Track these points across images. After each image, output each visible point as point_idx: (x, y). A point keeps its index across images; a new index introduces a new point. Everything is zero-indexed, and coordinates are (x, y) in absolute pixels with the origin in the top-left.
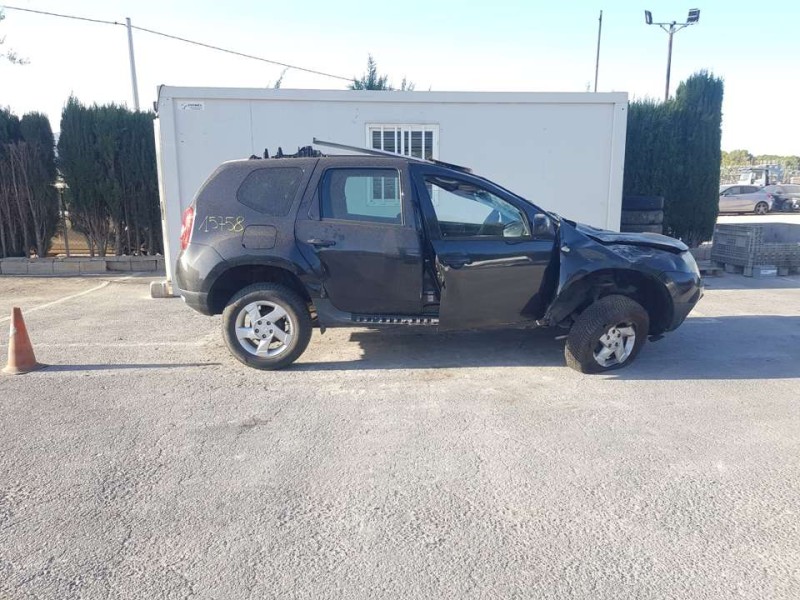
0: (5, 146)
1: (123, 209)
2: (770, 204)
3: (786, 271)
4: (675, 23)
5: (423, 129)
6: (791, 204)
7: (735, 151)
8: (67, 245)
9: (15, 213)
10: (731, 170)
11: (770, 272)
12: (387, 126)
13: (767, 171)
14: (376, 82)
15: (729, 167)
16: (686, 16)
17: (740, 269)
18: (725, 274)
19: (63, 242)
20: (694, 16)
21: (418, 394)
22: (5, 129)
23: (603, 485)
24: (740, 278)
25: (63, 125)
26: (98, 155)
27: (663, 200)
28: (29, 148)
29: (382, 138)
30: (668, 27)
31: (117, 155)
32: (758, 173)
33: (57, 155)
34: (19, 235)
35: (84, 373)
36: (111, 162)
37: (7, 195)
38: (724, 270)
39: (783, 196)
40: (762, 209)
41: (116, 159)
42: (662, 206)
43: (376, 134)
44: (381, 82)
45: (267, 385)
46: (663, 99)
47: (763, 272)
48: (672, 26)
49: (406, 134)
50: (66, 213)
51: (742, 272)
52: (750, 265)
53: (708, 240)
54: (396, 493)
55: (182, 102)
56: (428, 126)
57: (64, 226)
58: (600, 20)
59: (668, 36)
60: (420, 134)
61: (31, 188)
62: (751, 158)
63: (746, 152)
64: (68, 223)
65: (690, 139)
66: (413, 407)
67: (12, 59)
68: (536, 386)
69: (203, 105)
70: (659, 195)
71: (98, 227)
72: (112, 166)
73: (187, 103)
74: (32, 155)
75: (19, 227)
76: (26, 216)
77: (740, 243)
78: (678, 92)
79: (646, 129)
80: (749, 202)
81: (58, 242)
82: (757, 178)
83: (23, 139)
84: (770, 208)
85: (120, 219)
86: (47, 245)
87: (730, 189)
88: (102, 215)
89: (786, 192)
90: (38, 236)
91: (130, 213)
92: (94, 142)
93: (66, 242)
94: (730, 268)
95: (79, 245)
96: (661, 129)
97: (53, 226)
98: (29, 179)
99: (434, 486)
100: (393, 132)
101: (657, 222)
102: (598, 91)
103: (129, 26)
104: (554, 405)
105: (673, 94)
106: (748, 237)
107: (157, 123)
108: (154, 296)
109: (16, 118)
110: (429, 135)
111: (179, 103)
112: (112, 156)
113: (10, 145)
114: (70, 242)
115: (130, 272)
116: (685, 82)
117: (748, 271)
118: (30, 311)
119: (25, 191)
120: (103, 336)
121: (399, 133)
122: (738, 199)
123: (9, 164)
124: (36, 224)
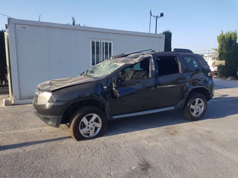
4: (157, 16)
5: (109, 42)
12: (93, 40)
20: (162, 15)
29: (95, 44)
43: (93, 43)
49: (103, 43)
55: (19, 26)
59: (156, 20)
60: (107, 43)
69: (27, 28)
73: (21, 26)
100: (94, 42)
108: (6, 105)
110: (110, 44)
111: (17, 26)
121: (101, 43)
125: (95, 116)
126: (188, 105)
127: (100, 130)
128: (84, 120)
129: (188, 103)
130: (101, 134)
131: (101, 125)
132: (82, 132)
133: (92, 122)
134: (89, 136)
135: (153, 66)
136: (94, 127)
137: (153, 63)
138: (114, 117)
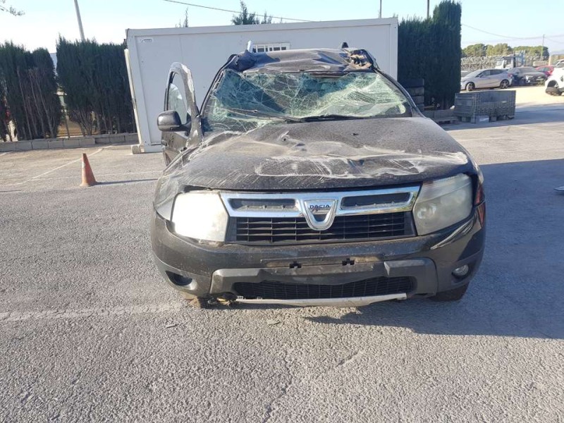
0: (26, 71)
2: (510, 81)
3: (495, 119)
5: (280, 46)
6: (525, 80)
8: (68, 130)
9: (35, 112)
10: (491, 59)
11: (485, 119)
13: (514, 58)
14: (248, 17)
15: (490, 57)
17: (469, 119)
18: (460, 122)
19: (65, 129)
22: (25, 60)
24: (468, 124)
26: (82, 73)
27: (424, 81)
28: (40, 71)
31: (94, 72)
32: (508, 60)
33: (56, 74)
36: (91, 77)
37: (29, 101)
38: (461, 120)
39: (520, 75)
40: (505, 84)
41: (94, 75)
42: (423, 84)
44: (251, 17)
46: (425, 18)
47: (481, 120)
50: (66, 111)
51: (470, 121)
52: (474, 116)
55: (140, 38)
57: (65, 119)
60: (279, 49)
61: (44, 96)
62: (510, 50)
63: (506, 45)
64: (67, 117)
65: (441, 42)
67: (12, 12)
69: (153, 40)
71: (86, 118)
72: (92, 79)
73: (143, 39)
74: (41, 75)
75: (38, 121)
76: (42, 113)
77: (469, 104)
78: (435, 12)
79: (415, 37)
80: (497, 80)
81: (62, 129)
82: (507, 64)
83: (36, 66)
84: (510, 84)
85: (99, 112)
86: (56, 132)
87: (485, 72)
88: (88, 110)
89: (522, 72)
90: (50, 125)
91: (105, 108)
92: (80, 65)
93: (67, 128)
94: (464, 119)
95: (75, 131)
96: (424, 36)
97: (58, 120)
98: (42, 90)
101: (420, 94)
105: (431, 15)
108: (134, 153)
109: (29, 53)
110: (284, 49)
112: (91, 73)
113: (29, 70)
114: (69, 129)
115: (110, 143)
116: (438, 6)
117: (473, 120)
119: (40, 98)
120: (120, 171)
122: (489, 78)
123: (29, 82)
124: (48, 117)
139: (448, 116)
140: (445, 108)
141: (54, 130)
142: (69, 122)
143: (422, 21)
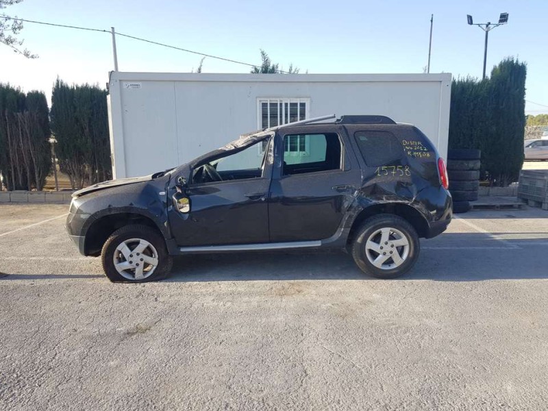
0: (15, 114)
1: (94, 158)
4: (489, 23)
5: (298, 101)
7: (539, 115)
8: (57, 182)
9: (21, 160)
12: (274, 99)
14: (271, 67)
15: (535, 127)
16: (499, 19)
17: (539, 204)
18: (527, 207)
19: (54, 180)
20: (504, 18)
21: (271, 307)
22: (16, 103)
23: (405, 405)
24: (539, 210)
25: (53, 100)
26: (77, 120)
27: (480, 152)
28: (31, 115)
29: (269, 108)
30: (484, 26)
31: (90, 120)
33: (50, 120)
34: (24, 174)
35: (31, 281)
36: (86, 125)
37: (16, 148)
38: (527, 204)
41: (90, 122)
42: (480, 156)
43: (264, 105)
44: (273, 68)
45: (158, 296)
46: (480, 78)
48: (487, 26)
49: (286, 104)
50: (56, 160)
51: (541, 207)
52: (546, 201)
53: (516, 182)
54: (227, 406)
55: (126, 83)
56: (303, 99)
57: (55, 169)
58: (432, 21)
59: (485, 32)
60: (296, 104)
61: (33, 144)
64: (57, 166)
65: (501, 107)
66: (264, 320)
67: (27, 55)
68: (367, 303)
69: (141, 85)
70: (478, 148)
71: (77, 170)
72: (87, 128)
73: (129, 83)
74: (33, 120)
75: (24, 169)
76: (28, 162)
77: (540, 184)
78: (493, 73)
79: (468, 99)
81: (50, 179)
83: (27, 109)
85: (93, 165)
86: (43, 182)
87: (535, 142)
88: (80, 162)
90: (37, 175)
91: (99, 160)
92: (75, 112)
93: (56, 179)
94: (532, 203)
95: (65, 182)
96: (479, 100)
97: (47, 169)
98: (31, 136)
99: (261, 400)
100: (276, 103)
101: (475, 168)
102: (430, 72)
103: (113, 33)
104: (377, 321)
105: (489, 75)
106: (545, 180)
107: (109, 97)
109: (23, 95)
110: (303, 105)
111: (124, 83)
112: (87, 121)
113: (18, 114)
114: (59, 180)
116: (497, 65)
117: (545, 206)
118: (17, 230)
119: (28, 145)
120: (57, 251)
121: (281, 104)
122: (541, 149)
123: (17, 126)
124: (35, 167)
125: (144, 244)
126: (359, 240)
127: (156, 269)
128: (123, 247)
129: (359, 236)
130: (157, 277)
131: (157, 261)
132: (120, 267)
133: (138, 254)
134: (134, 277)
135: (272, 154)
136: (143, 262)
137: (272, 149)
138: (183, 250)
139: (507, 195)
140: (502, 186)
141: (40, 181)
142: (59, 173)
143: (478, 81)
